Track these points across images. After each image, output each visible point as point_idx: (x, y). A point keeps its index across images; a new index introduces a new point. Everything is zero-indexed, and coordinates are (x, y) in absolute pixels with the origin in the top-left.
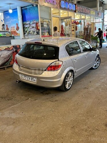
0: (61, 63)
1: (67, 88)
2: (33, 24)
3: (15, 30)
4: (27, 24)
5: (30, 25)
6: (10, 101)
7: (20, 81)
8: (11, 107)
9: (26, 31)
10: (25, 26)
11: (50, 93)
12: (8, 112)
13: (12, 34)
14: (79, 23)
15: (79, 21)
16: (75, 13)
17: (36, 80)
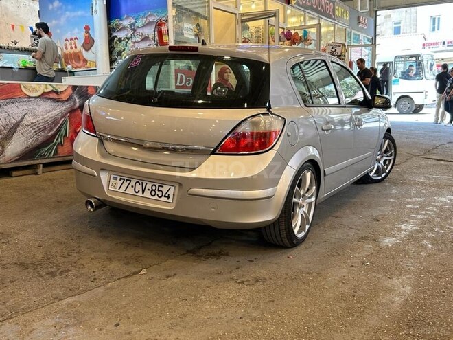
0: (277, 126)
1: (296, 231)
2: (144, 26)
3: (80, 47)
4: (124, 28)
5: (134, 30)
6: (56, 278)
7: (102, 204)
8: (64, 302)
9: (120, 53)
10: (114, 34)
11: (227, 254)
12: (50, 322)
13: (67, 63)
14: (300, 40)
15: (301, 33)
16: (286, 5)
17: (171, 193)
